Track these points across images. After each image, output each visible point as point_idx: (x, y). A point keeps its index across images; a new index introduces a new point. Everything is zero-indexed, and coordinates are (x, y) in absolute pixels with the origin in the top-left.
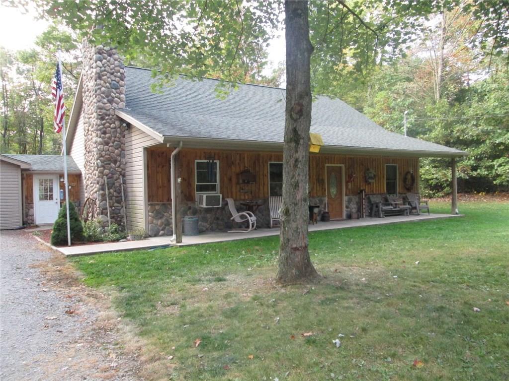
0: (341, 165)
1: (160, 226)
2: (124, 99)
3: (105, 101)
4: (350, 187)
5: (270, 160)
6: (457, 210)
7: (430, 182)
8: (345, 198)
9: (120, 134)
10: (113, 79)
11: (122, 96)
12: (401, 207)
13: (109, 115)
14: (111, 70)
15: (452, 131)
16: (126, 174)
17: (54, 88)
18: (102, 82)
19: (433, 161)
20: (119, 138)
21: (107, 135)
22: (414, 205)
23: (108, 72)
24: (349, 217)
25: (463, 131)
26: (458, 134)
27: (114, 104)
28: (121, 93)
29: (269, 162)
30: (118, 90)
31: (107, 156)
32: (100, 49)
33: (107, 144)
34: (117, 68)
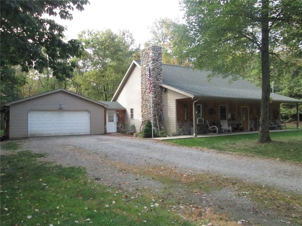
0: (247, 107)
1: (181, 131)
2: (162, 79)
3: (155, 80)
4: (251, 116)
5: (220, 104)
6: (299, 128)
7: (282, 115)
8: (249, 122)
9: (161, 93)
10: (158, 71)
11: (161, 77)
12: (274, 126)
13: (157, 86)
14: (158, 67)
15: (293, 90)
16: (163, 110)
17: (148, 76)
18: (154, 72)
19: (283, 105)
20: (160, 95)
21: (156, 94)
22: (279, 125)
23: (156, 68)
24: (251, 130)
25: (299, 90)
26: (296, 92)
27: (159, 81)
28: (161, 76)
29: (220, 105)
30: (160, 75)
31: (156, 103)
32: (154, 59)
33: (156, 97)
34: (159, 66)
